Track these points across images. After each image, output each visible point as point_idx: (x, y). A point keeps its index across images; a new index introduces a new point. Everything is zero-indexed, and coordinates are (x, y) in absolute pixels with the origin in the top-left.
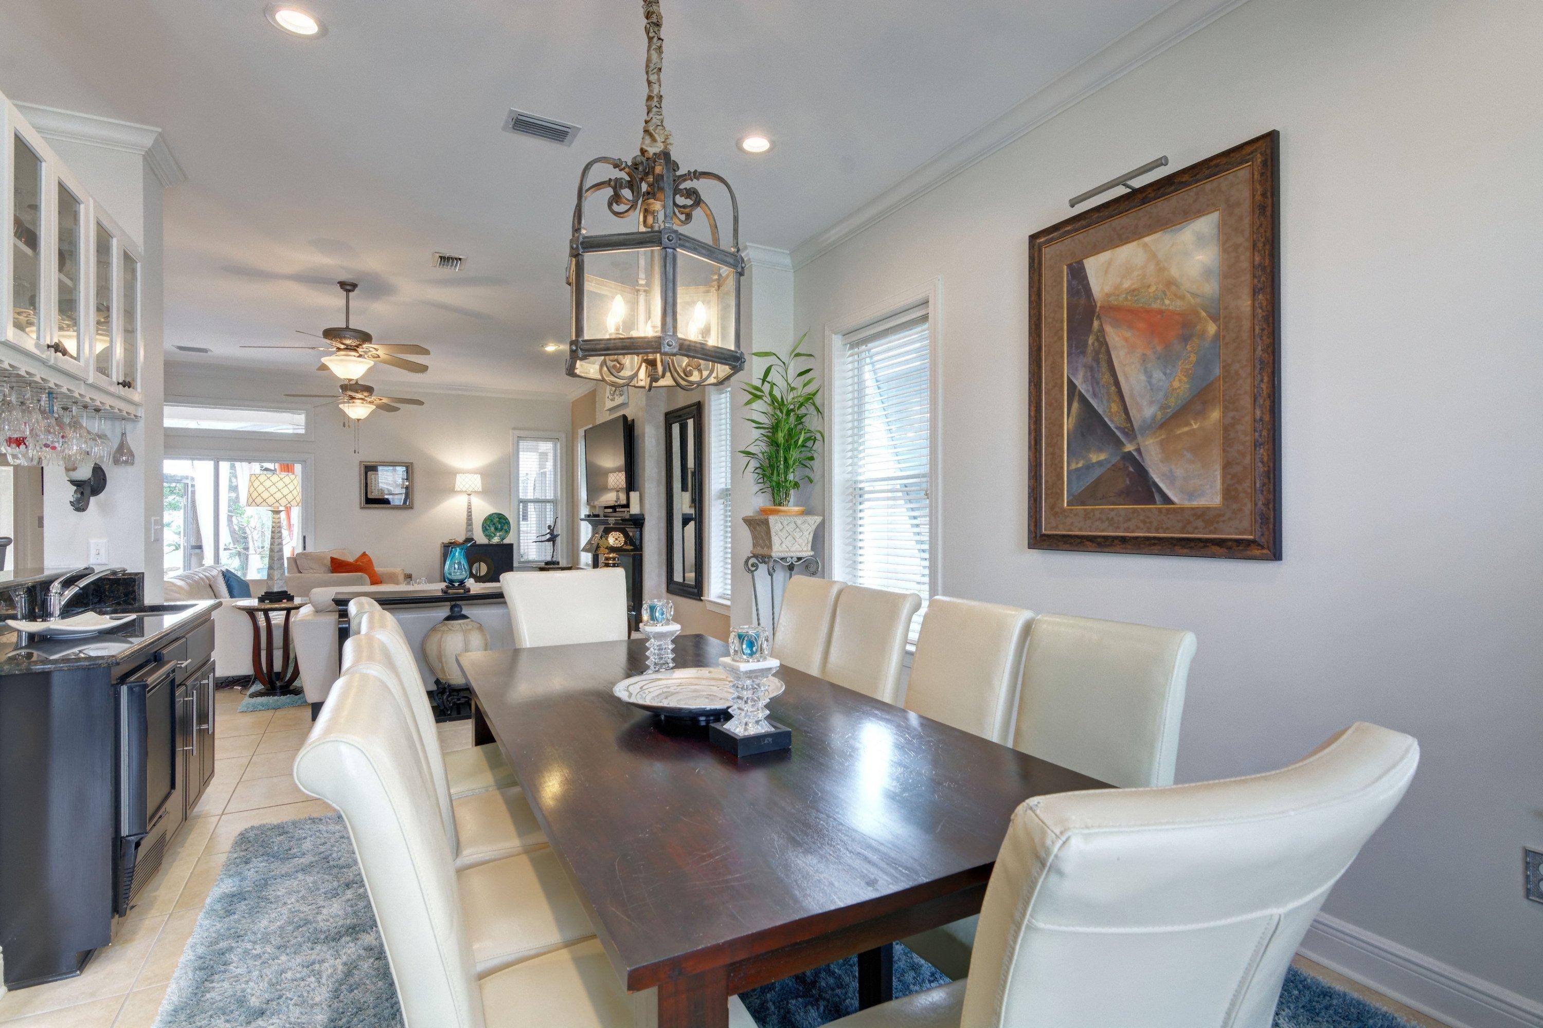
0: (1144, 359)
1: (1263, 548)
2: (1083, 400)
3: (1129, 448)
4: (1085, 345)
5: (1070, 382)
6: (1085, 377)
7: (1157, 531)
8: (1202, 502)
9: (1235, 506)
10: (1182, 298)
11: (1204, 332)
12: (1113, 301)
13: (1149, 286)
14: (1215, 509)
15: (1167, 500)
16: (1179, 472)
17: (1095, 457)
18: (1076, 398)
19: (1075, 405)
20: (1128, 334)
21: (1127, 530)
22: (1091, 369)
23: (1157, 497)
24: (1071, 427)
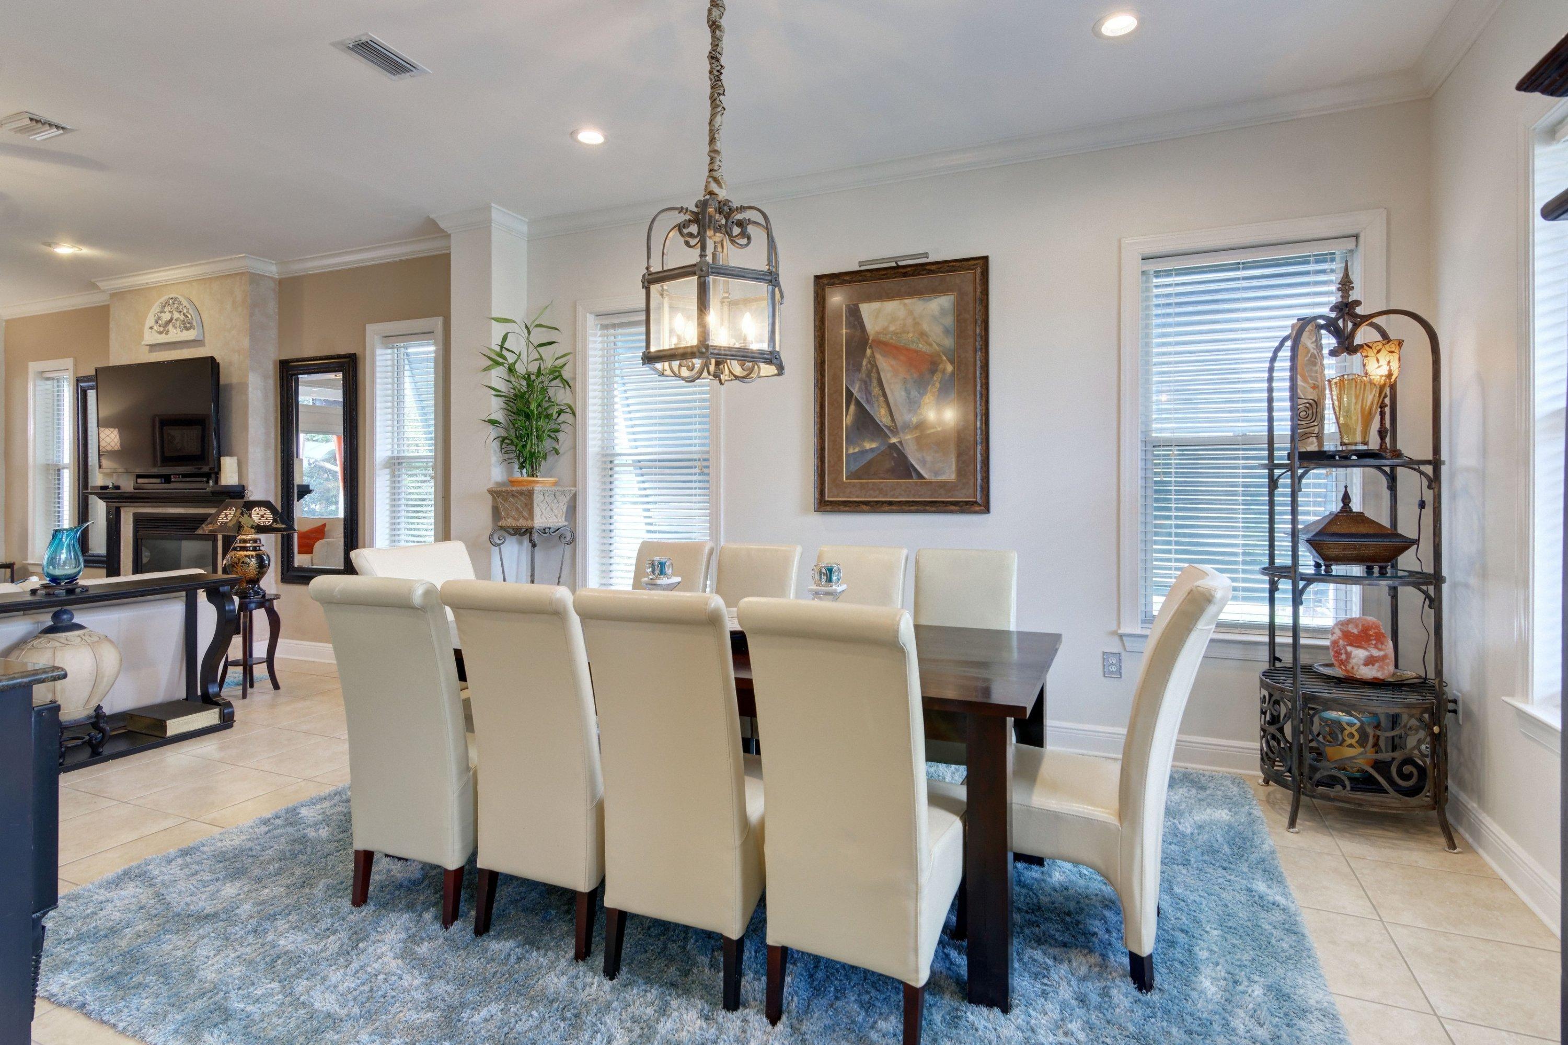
0: (905, 381)
1: (980, 505)
2: (858, 404)
3: (894, 440)
4: (861, 365)
5: (848, 390)
6: (860, 388)
7: (914, 496)
8: (942, 478)
9: (964, 481)
10: (931, 345)
11: (944, 371)
12: (882, 338)
13: (908, 333)
14: (952, 482)
15: (920, 476)
16: (929, 458)
17: (868, 445)
18: (853, 402)
19: (852, 407)
20: (893, 362)
21: (893, 496)
22: (865, 383)
23: (914, 474)
24: (849, 423)
